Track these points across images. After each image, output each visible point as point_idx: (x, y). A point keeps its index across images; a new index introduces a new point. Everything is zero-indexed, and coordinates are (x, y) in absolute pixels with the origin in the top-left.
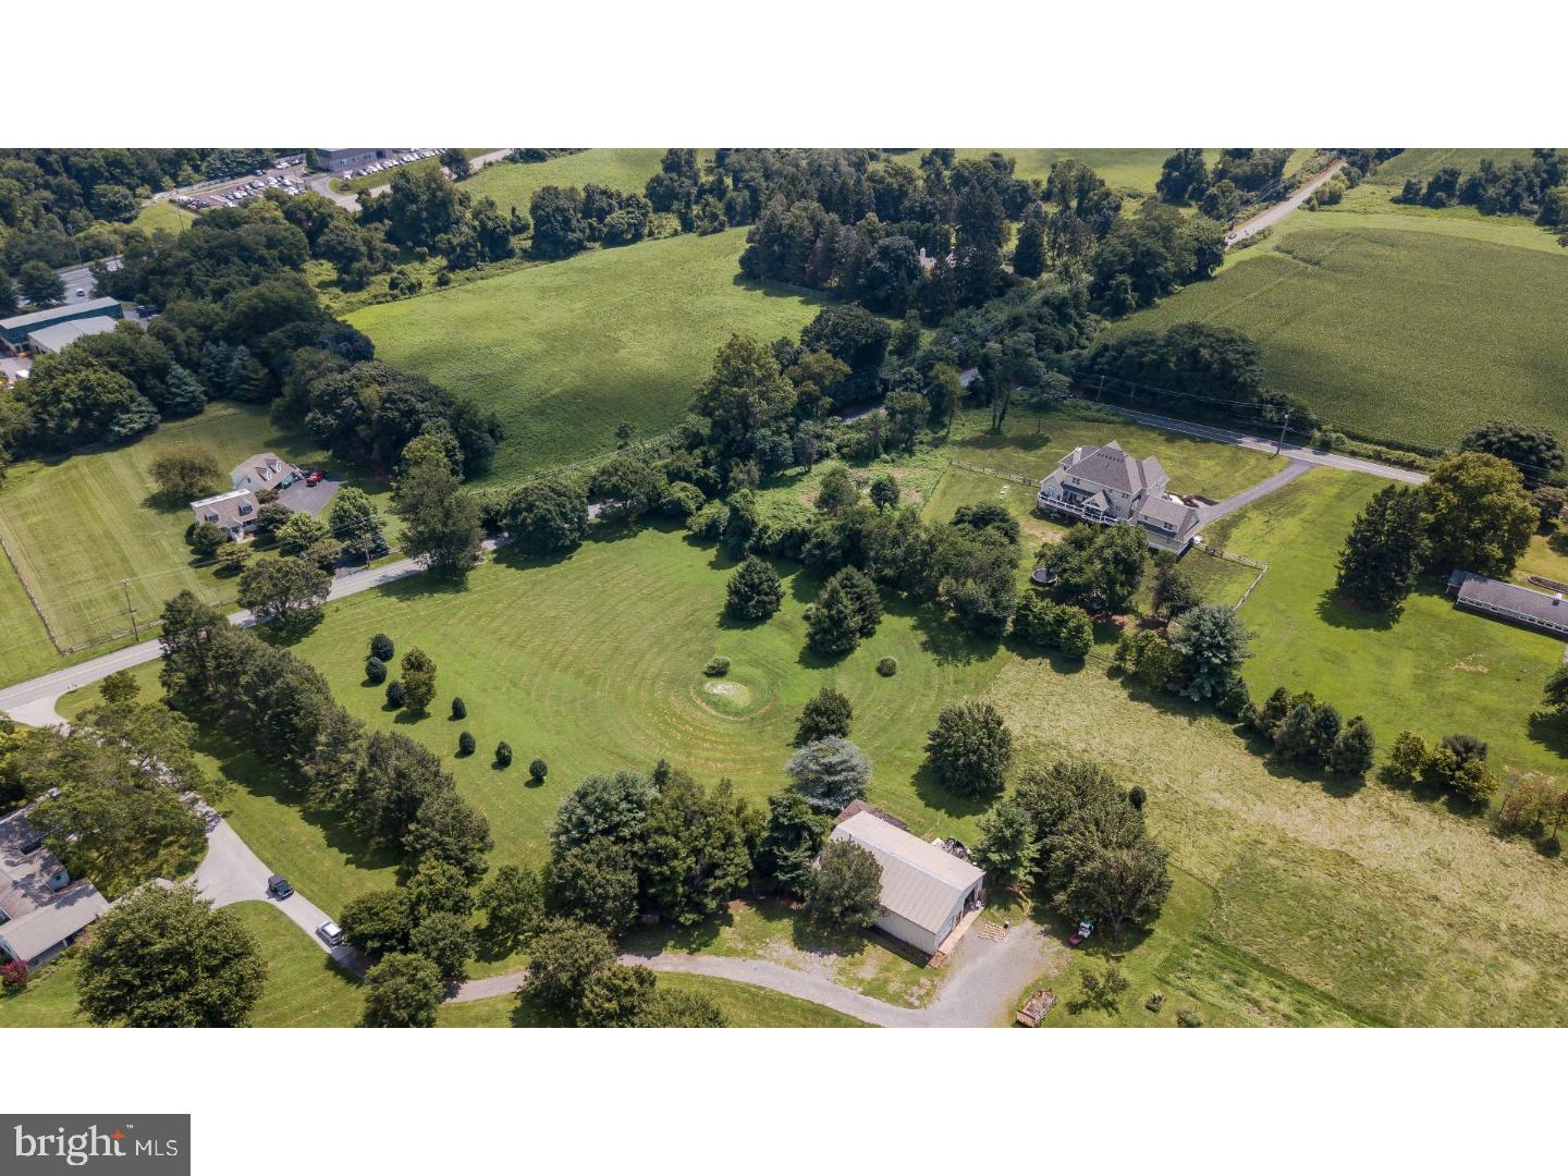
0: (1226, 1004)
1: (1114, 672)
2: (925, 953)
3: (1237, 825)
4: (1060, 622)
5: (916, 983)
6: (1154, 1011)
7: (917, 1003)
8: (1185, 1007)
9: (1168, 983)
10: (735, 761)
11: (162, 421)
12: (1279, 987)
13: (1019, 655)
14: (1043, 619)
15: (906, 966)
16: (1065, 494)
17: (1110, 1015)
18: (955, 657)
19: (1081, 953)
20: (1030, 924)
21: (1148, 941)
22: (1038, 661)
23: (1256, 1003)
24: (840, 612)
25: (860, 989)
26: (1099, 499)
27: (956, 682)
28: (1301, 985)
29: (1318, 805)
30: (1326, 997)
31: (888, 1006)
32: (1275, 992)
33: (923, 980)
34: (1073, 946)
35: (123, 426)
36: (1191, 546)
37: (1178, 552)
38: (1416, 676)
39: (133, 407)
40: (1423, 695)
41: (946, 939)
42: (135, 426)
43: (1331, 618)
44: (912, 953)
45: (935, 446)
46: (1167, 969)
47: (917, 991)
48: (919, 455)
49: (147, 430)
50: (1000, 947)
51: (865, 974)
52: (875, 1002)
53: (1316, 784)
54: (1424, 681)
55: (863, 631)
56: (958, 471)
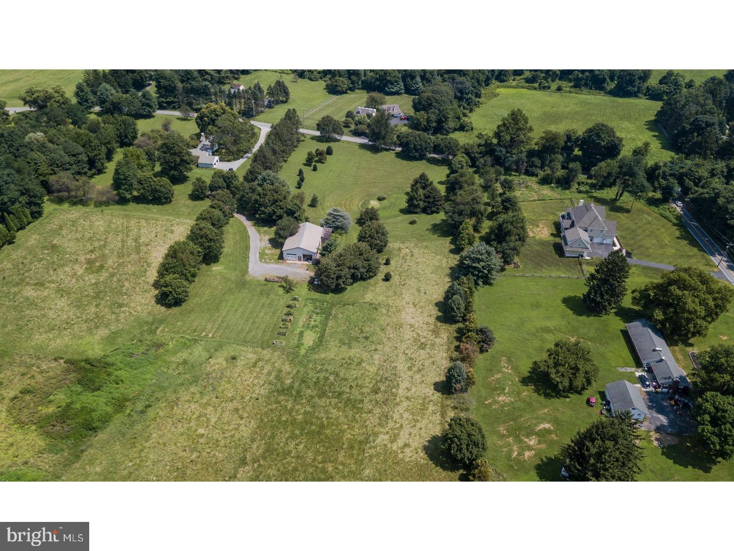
0: (305, 312)
5: (270, 260)
6: (292, 300)
7: (263, 261)
8: (298, 305)
9: (306, 301)
11: (405, 93)
12: (321, 321)
15: (276, 257)
17: (284, 293)
18: (434, 231)
19: (307, 284)
20: (312, 273)
21: (322, 295)
22: (452, 246)
23: (311, 318)
25: (260, 252)
27: (420, 235)
28: (325, 325)
30: (324, 331)
31: (258, 258)
32: (319, 321)
34: (309, 282)
35: (389, 89)
36: (578, 257)
37: (567, 255)
38: (548, 327)
39: (395, 84)
40: (534, 331)
41: (291, 260)
42: (393, 90)
43: (568, 301)
44: (281, 257)
45: (580, 192)
46: (312, 299)
47: (268, 261)
48: (567, 191)
49: (397, 93)
50: (298, 271)
51: (267, 251)
52: (258, 255)
53: (440, 314)
54: (547, 330)
55: (425, 211)
56: (567, 202)
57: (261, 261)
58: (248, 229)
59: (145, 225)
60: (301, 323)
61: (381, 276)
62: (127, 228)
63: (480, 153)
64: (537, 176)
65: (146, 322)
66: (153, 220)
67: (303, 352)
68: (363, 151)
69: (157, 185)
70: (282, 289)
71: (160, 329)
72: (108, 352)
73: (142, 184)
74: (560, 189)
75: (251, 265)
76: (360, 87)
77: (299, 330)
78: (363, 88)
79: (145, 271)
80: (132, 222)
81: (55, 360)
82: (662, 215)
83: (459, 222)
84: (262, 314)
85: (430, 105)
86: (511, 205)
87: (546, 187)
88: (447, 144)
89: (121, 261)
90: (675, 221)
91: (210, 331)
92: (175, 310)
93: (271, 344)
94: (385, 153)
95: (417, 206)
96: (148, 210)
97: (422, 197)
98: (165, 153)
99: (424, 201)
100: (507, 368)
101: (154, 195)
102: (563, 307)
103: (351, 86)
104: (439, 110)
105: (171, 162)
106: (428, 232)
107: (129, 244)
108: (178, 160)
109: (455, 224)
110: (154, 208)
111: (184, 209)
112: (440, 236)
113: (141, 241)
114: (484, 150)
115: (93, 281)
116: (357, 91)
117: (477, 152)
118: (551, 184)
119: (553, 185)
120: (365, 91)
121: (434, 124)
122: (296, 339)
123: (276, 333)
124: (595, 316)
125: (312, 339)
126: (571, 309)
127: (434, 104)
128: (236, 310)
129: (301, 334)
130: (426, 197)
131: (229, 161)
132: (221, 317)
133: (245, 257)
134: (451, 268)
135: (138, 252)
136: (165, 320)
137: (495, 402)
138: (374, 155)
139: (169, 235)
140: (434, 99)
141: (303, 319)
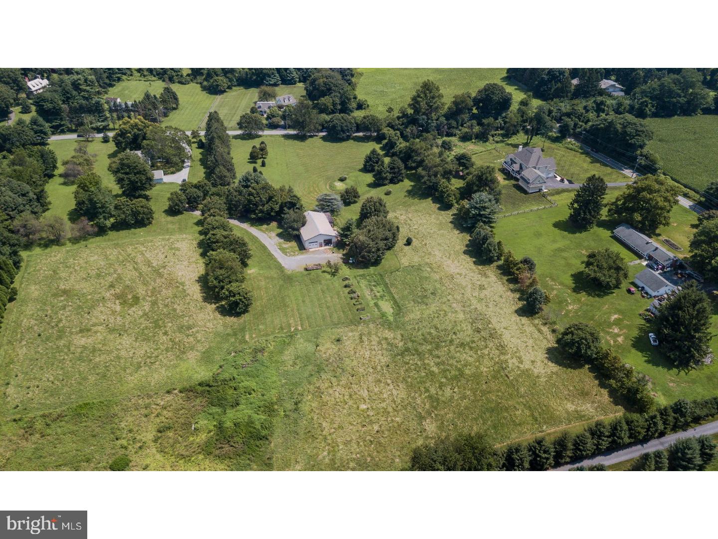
0: (364, 287)
1: (455, 215)
2: (305, 249)
3: (431, 258)
4: (446, 192)
7: (288, 254)
8: (353, 284)
9: (356, 278)
11: (281, 84)
12: (383, 291)
13: (433, 201)
15: (297, 249)
16: (511, 163)
18: (412, 196)
20: (340, 255)
21: (365, 269)
22: (437, 205)
25: (279, 248)
26: (517, 166)
28: (390, 293)
29: (465, 264)
31: (281, 253)
34: (344, 263)
35: (267, 81)
36: (539, 192)
37: (530, 192)
38: (559, 248)
39: (272, 76)
40: (552, 253)
41: (313, 248)
42: (271, 83)
43: (557, 225)
44: (302, 247)
45: (497, 142)
46: (360, 276)
47: (292, 253)
48: (487, 143)
49: (275, 85)
50: (326, 255)
51: (285, 246)
52: (279, 251)
53: (474, 259)
54: (560, 250)
55: (392, 181)
56: (494, 151)
57: (286, 255)
58: (249, 230)
59: (145, 249)
60: (369, 298)
61: (401, 242)
62: (128, 256)
63: (403, 124)
64: (455, 135)
65: (229, 335)
66: (148, 242)
67: (391, 319)
68: (290, 142)
69: (138, 207)
70: (326, 274)
71: (247, 337)
72: (215, 370)
73: (121, 209)
74: (481, 142)
75: (280, 260)
76: (236, 84)
77: (372, 303)
78: (239, 85)
79: (184, 291)
80: (128, 250)
81: (168, 392)
82: (568, 148)
83: (436, 183)
84: (329, 298)
85: (329, 90)
86: (467, 160)
87: (468, 143)
88: (371, 121)
89: (151, 288)
90: (580, 150)
91: (296, 325)
92: (246, 317)
93: (359, 320)
94: (310, 139)
95: (386, 178)
96: (135, 234)
97: (388, 169)
98: (127, 173)
99: (390, 173)
100: (556, 285)
101: (136, 218)
102: (557, 231)
103: (229, 84)
104: (340, 93)
105: (137, 182)
106: (407, 198)
107: (144, 271)
108: (143, 178)
109: (433, 185)
110: (141, 231)
111: (170, 226)
112: (420, 199)
113: (154, 265)
114: (405, 121)
115: (141, 313)
116: (234, 88)
117: (399, 124)
118: (471, 140)
119: (473, 140)
120: (242, 88)
121: (339, 107)
122: (376, 310)
123: (356, 311)
124: (585, 231)
125: (389, 306)
126: (566, 231)
127: (333, 88)
128: (303, 301)
129: (376, 305)
130: (391, 169)
131: (173, 173)
132: (295, 311)
133: (270, 255)
134: (451, 222)
135: (161, 275)
136: (244, 328)
137: (568, 312)
138: (302, 143)
139: (177, 252)
140: (332, 83)
141: (367, 293)
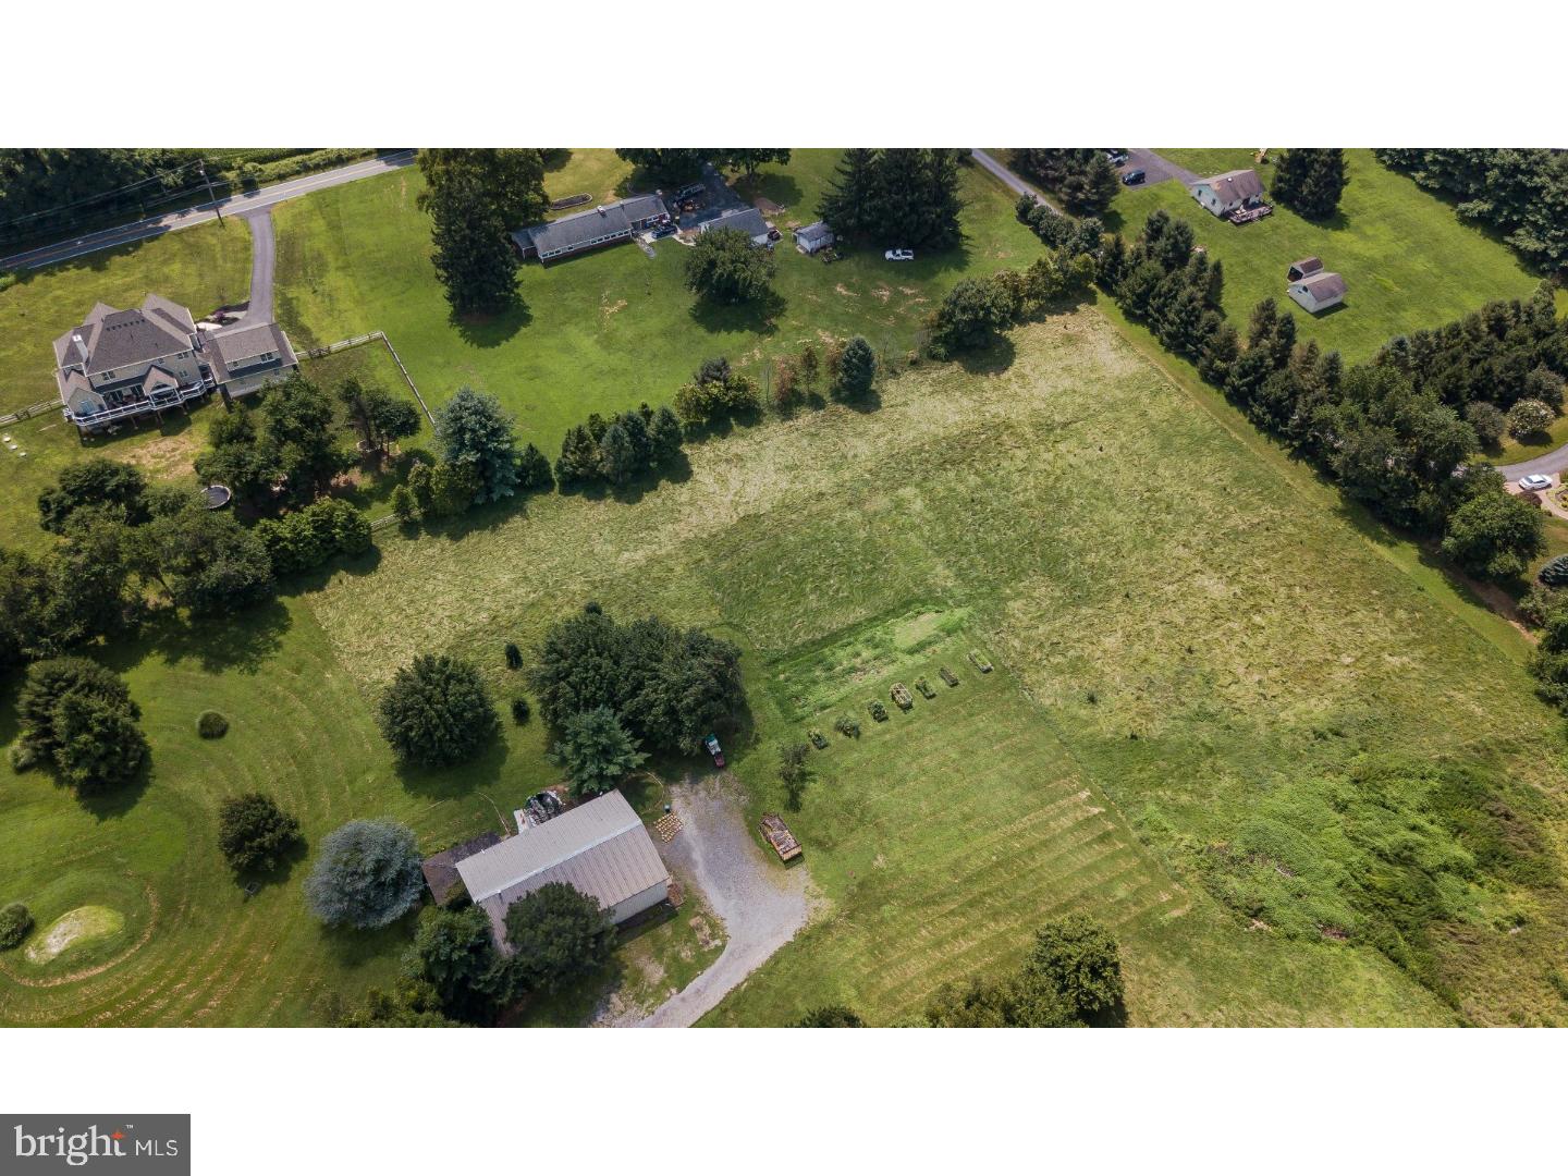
0: (844, 690)
1: (409, 529)
2: (662, 903)
3: (671, 563)
4: (323, 525)
5: (692, 931)
6: (826, 746)
7: (718, 942)
8: (834, 720)
9: (803, 718)
10: (221, 980)
12: (849, 644)
13: (310, 591)
14: (306, 537)
15: (666, 930)
16: (106, 398)
17: (814, 781)
18: (258, 652)
19: (734, 765)
20: (675, 789)
21: (751, 706)
22: (334, 580)
23: (853, 670)
24: (103, 722)
25: (674, 991)
26: (157, 376)
27: (298, 671)
28: (853, 629)
29: (684, 498)
30: (872, 621)
31: (709, 972)
32: (849, 649)
33: (693, 922)
34: (723, 768)
38: (598, 342)
46: (786, 712)
47: (704, 932)
53: (664, 483)
54: (607, 341)
55: (132, 713)
60: (890, 671)
65: (1195, 963)
67: (962, 611)
70: (805, 797)
71: (1176, 913)
77: (909, 661)
84: (926, 761)
91: (1077, 806)
93: (993, 675)
106: (268, 663)
122: (938, 647)
125: (911, 623)
128: (966, 818)
129: (912, 652)
132: (1017, 827)
134: (456, 538)
141: (871, 679)
